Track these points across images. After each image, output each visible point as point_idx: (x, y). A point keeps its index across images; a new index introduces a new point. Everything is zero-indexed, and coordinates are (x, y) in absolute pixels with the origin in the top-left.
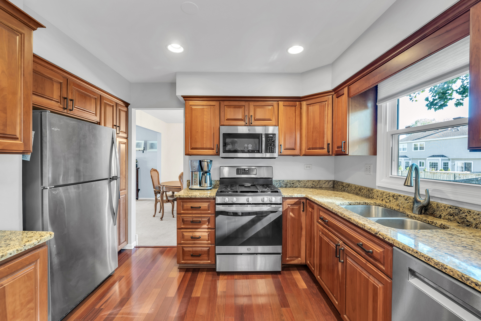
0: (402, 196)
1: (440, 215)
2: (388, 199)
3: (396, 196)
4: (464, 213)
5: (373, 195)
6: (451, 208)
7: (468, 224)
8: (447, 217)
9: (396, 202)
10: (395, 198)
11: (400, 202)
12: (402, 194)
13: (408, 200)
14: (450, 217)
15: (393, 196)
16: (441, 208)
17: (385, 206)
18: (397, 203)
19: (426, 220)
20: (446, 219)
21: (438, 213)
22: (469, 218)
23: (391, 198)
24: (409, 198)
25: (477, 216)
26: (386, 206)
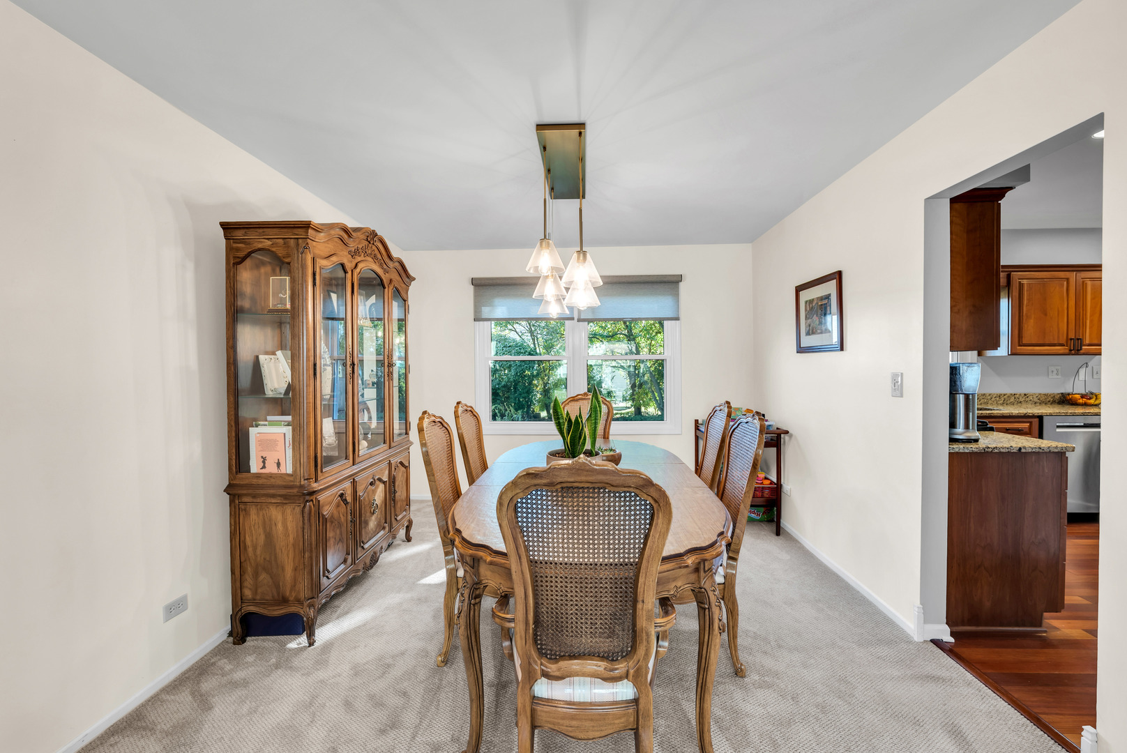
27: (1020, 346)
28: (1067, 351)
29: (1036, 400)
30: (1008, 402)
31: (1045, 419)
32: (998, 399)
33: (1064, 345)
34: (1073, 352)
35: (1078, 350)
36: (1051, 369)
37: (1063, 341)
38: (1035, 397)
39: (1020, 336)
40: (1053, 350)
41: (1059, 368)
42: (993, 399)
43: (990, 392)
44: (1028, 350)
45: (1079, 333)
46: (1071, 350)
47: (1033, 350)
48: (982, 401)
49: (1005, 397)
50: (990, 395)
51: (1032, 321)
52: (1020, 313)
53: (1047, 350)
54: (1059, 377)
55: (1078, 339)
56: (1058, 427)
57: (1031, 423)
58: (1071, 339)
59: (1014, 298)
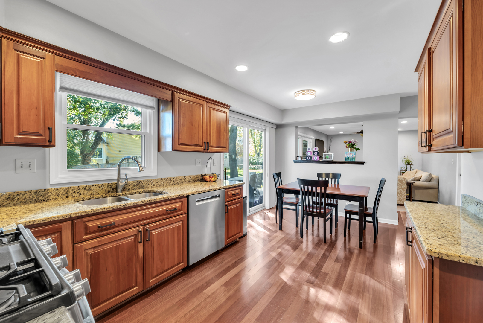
0: (96, 185)
1: (129, 188)
2: (77, 193)
3: (89, 187)
4: (141, 182)
5: (47, 196)
6: (135, 182)
7: (143, 187)
8: (133, 188)
9: (88, 193)
10: (88, 189)
11: (94, 190)
12: (96, 184)
13: (102, 186)
14: (134, 187)
15: (85, 188)
16: (130, 184)
17: (82, 200)
18: (90, 193)
19: (134, 193)
20: (133, 189)
21: (127, 188)
22: (144, 184)
23: (82, 191)
24: (103, 185)
25: (147, 182)
26: (84, 199)
27: (179, 145)
28: (203, 150)
29: (190, 180)
30: (176, 183)
31: (190, 197)
32: (170, 181)
33: (201, 146)
34: (205, 150)
35: (207, 150)
36: (197, 160)
37: (201, 143)
38: (189, 178)
39: (179, 139)
40: (196, 149)
41: (200, 160)
42: (167, 182)
43: (165, 177)
44: (183, 148)
45: (208, 139)
46: (204, 149)
47: (186, 148)
48: (160, 183)
49: (174, 179)
50: (165, 179)
51: (185, 128)
52: (179, 122)
53: (193, 148)
54: (200, 165)
55: (207, 143)
56: (197, 201)
57: (182, 201)
58: (204, 143)
59: (175, 111)
